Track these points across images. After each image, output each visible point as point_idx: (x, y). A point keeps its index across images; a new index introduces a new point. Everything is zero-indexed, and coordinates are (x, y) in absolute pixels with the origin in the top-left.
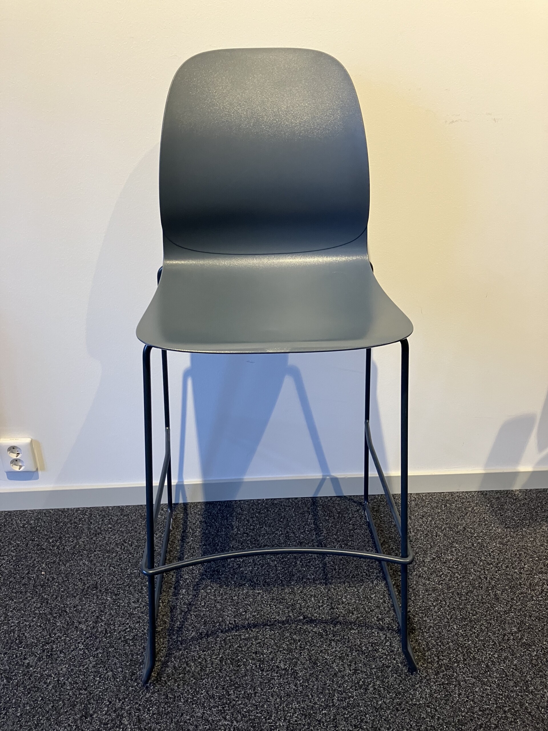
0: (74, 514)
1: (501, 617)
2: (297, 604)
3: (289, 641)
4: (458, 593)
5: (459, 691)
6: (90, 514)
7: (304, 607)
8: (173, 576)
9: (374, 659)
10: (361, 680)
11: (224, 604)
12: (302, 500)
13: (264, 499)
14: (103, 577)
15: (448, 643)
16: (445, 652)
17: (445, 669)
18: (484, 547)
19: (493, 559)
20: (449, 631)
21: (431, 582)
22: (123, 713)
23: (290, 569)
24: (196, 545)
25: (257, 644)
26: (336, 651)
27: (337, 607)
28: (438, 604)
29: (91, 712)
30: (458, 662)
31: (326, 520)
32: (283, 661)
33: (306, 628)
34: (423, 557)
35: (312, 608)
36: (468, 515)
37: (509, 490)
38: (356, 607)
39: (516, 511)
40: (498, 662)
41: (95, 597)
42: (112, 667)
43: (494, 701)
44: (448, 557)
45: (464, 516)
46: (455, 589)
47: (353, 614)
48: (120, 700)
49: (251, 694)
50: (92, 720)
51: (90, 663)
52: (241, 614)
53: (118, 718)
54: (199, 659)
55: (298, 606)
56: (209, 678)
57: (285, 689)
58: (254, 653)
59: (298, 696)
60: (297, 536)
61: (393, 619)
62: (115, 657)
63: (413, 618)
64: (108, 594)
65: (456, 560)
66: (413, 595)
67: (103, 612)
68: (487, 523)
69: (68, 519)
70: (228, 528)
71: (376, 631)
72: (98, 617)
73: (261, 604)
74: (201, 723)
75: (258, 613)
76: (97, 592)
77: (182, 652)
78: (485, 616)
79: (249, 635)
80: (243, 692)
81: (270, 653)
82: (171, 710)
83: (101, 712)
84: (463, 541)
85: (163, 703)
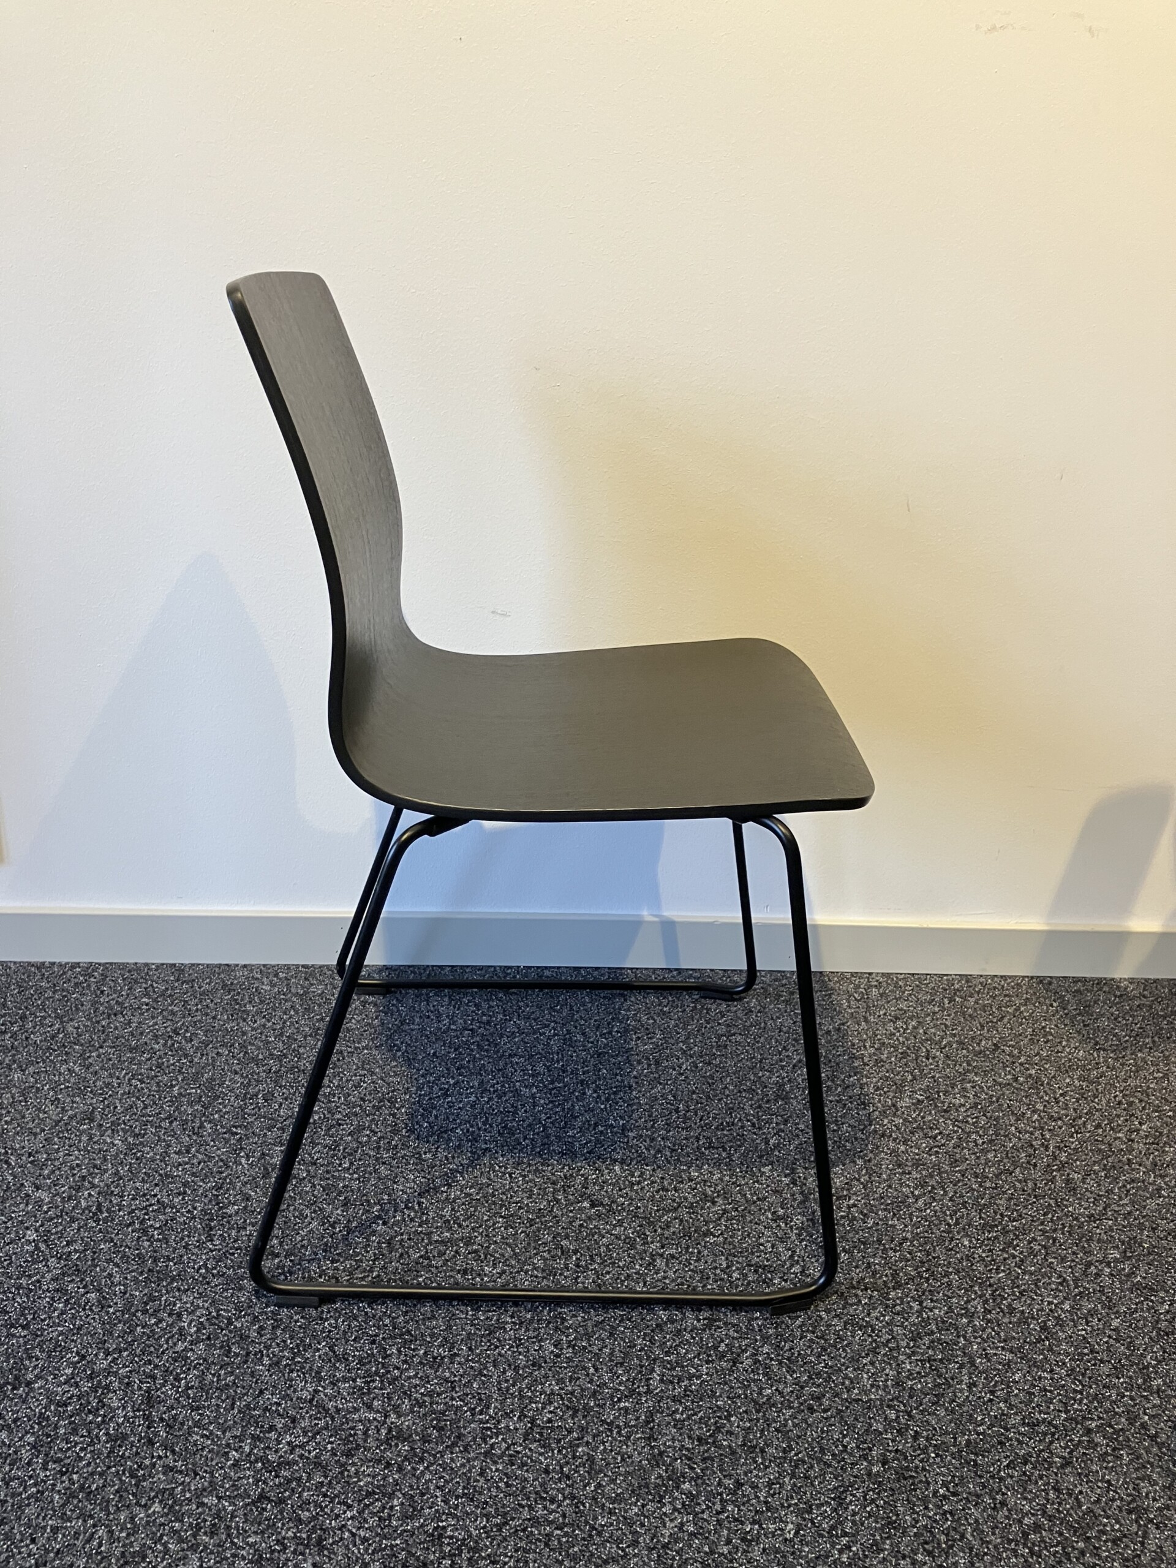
0: (64, 973)
1: (1079, 1227)
3: (549, 1251)
4: (975, 1172)
5: (970, 1378)
6: (102, 975)
7: (594, 1184)
8: (281, 1104)
10: (722, 1341)
11: (398, 1167)
12: (609, 973)
13: (518, 967)
14: (110, 1099)
15: (947, 1275)
16: (938, 1293)
18: (1042, 1085)
19: (1063, 1109)
20: (951, 1249)
21: (912, 1147)
22: (111, 1382)
23: (567, 1106)
25: (469, 1253)
26: (665, 1278)
27: (675, 1187)
28: (925, 1194)
29: (30, 1376)
30: (971, 1316)
31: (664, 1013)
33: (595, 1226)
34: (894, 1097)
35: (614, 1185)
36: (1006, 1020)
37: (1105, 979)
38: (723, 1189)
39: (1120, 1019)
40: (1073, 1320)
41: (85, 1138)
42: (101, 1283)
43: (1061, 1405)
44: (953, 1101)
45: (996, 1023)
46: (968, 1164)
47: (714, 1203)
48: (107, 1353)
49: (443, 1358)
50: (27, 1394)
51: (48, 1272)
53: (97, 1391)
54: (320, 1277)
55: (580, 1179)
56: (339, 1317)
57: (528, 1351)
58: (459, 1272)
59: (561, 1368)
61: (812, 1220)
62: (113, 1262)
63: (862, 1219)
64: (118, 1132)
65: (974, 1107)
66: (864, 1171)
67: (98, 1169)
68: (1050, 1038)
70: (428, 1017)
71: (768, 1241)
72: (83, 1178)
73: (489, 1172)
74: (307, 1413)
75: (480, 1189)
78: (1042, 1223)
79: (453, 1234)
80: (422, 1352)
81: (501, 1274)
82: (234, 1380)
83: (55, 1378)
84: (992, 1070)
85: (215, 1364)
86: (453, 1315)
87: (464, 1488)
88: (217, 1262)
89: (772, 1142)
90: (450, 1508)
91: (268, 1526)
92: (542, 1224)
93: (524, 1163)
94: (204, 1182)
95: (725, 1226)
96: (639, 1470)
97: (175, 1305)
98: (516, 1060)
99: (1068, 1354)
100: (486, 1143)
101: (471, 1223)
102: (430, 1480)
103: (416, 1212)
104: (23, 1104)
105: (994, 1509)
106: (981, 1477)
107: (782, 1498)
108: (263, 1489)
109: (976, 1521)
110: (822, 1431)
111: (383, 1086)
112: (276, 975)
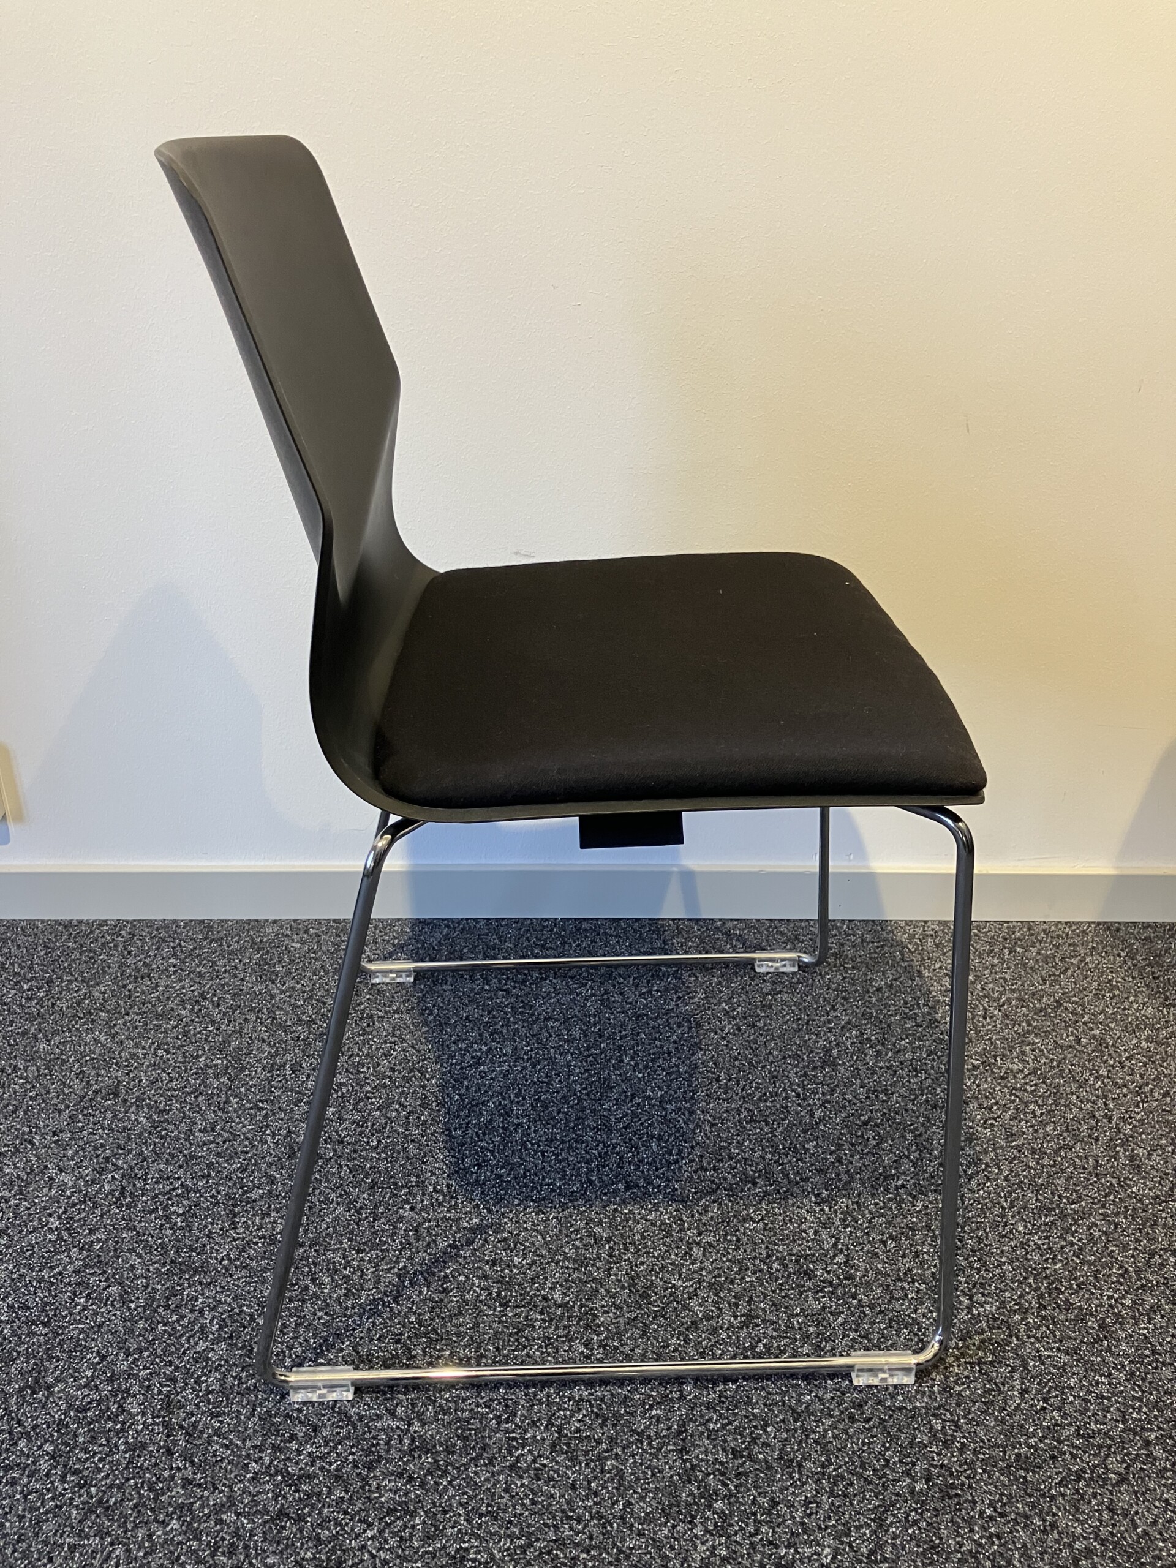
0: (92, 932)
1: (1144, 1210)
2: (612, 1153)
3: (581, 1239)
4: (1032, 1148)
5: (1023, 1383)
6: (130, 934)
7: (630, 1163)
8: (308, 1076)
9: (801, 1293)
10: (760, 1341)
11: (427, 1145)
12: (650, 925)
13: (556, 919)
14: (136, 1072)
15: (1000, 1265)
16: (990, 1286)
17: (988, 1327)
18: (1106, 1047)
19: (1129, 1075)
20: (1005, 1236)
22: (131, 1386)
23: (604, 1075)
24: (378, 1010)
25: (498, 1242)
26: (702, 1269)
27: (714, 1166)
28: (978, 1172)
29: (50, 1379)
30: (1025, 1313)
32: (561, 1286)
33: (630, 1211)
35: (650, 1164)
36: (1069, 972)
38: (765, 1169)
40: (1134, 1317)
41: (109, 1115)
42: (123, 1275)
43: (1118, 1413)
44: (1011, 1066)
45: (1059, 976)
46: (1025, 1139)
47: (755, 1184)
48: (128, 1354)
50: (47, 1398)
51: (70, 1263)
52: (466, 1170)
53: (117, 1396)
54: (345, 1269)
55: (615, 1158)
57: (557, 1352)
58: (487, 1262)
60: (630, 1000)
61: (857, 1202)
62: (135, 1252)
64: (143, 1108)
65: (1034, 1072)
66: (914, 1147)
67: (122, 1149)
68: (1117, 992)
69: (75, 942)
71: (811, 1227)
72: (107, 1159)
73: (521, 1150)
74: (329, 1420)
75: (511, 1169)
76: (115, 1104)
77: (305, 1251)
78: (1103, 1206)
79: (482, 1220)
80: (447, 1353)
81: (531, 1265)
82: (256, 1384)
83: (75, 1381)
84: (1053, 1030)
85: (237, 1366)
86: (482, 1311)
87: (488, 1505)
88: (240, 1252)
89: (817, 1115)
90: (473, 1527)
91: (287, 1546)
92: (574, 1209)
93: (556, 1140)
94: (229, 1164)
95: (766, 1210)
96: (670, 1486)
97: (197, 1300)
98: (550, 1023)
99: (1127, 1356)
100: (518, 1118)
101: (501, 1207)
102: (453, 1496)
103: (445, 1196)
104: (48, 1077)
105: (1044, 1532)
106: (1030, 1496)
107: (819, 1519)
108: (282, 1505)
109: (1024, 1545)
110: (864, 1444)
111: (414, 1054)
112: (306, 931)
